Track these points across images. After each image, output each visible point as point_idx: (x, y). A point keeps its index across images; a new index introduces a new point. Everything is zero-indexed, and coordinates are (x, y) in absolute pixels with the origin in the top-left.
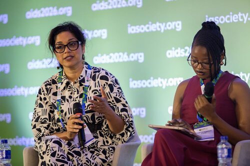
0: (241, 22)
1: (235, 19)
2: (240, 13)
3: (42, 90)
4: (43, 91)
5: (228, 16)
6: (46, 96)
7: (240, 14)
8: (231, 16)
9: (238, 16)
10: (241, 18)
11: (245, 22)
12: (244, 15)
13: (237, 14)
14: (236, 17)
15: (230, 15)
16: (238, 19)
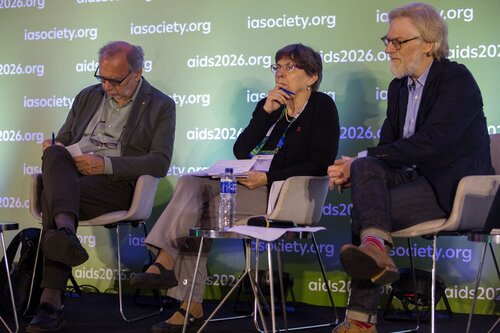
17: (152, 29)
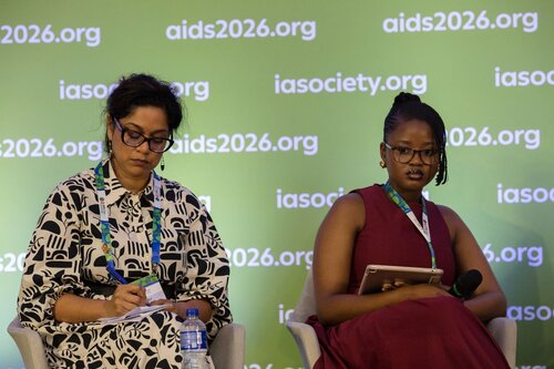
0: (364, 92)
1: (350, 87)
2: (360, 75)
3: (62, 197)
4: (66, 199)
5: (333, 80)
6: (72, 211)
7: (361, 78)
8: (339, 80)
9: (357, 82)
10: (364, 86)
11: (373, 93)
12: (370, 80)
13: (355, 77)
14: (350, 82)
15: (336, 78)
16: (357, 86)
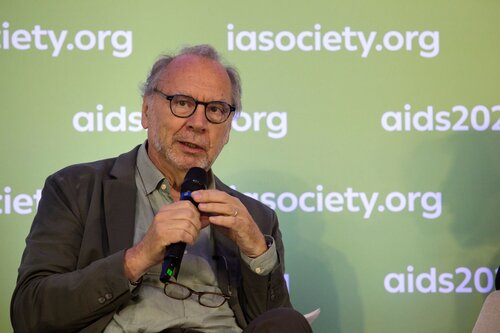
17: (285, 41)
